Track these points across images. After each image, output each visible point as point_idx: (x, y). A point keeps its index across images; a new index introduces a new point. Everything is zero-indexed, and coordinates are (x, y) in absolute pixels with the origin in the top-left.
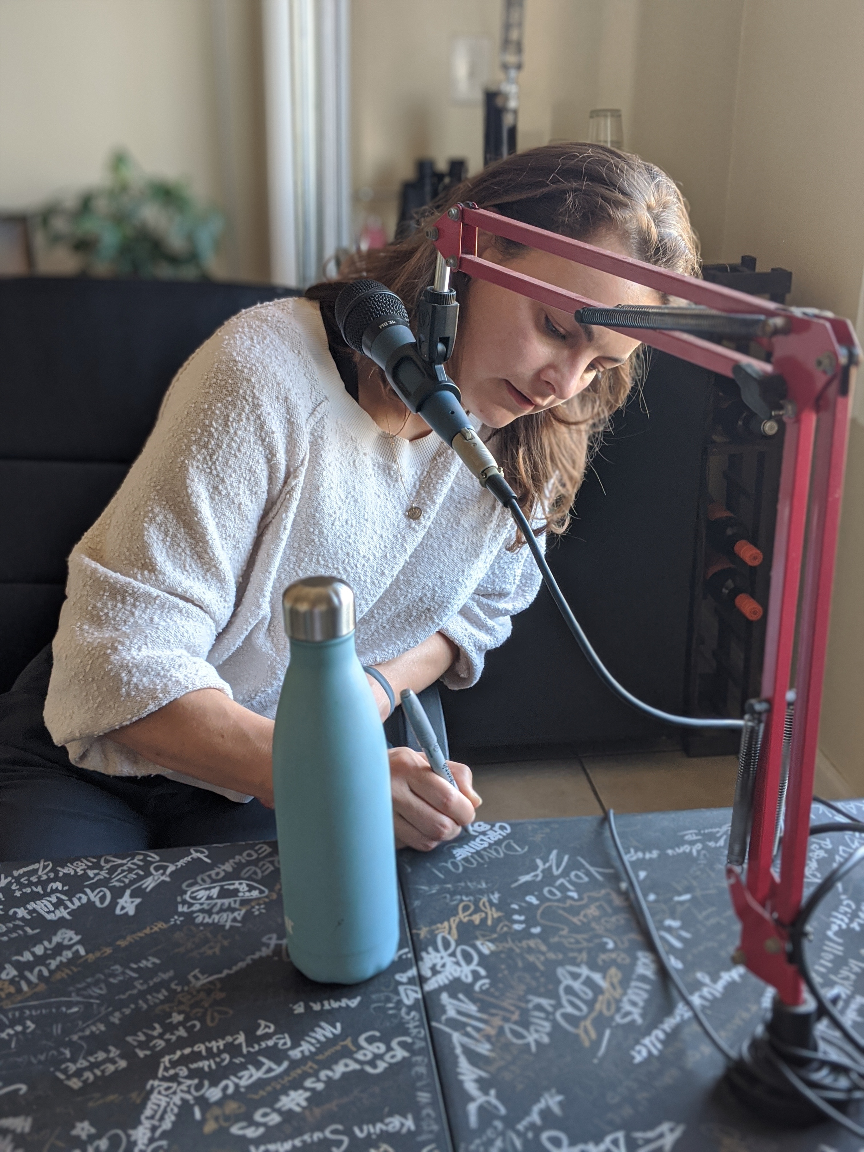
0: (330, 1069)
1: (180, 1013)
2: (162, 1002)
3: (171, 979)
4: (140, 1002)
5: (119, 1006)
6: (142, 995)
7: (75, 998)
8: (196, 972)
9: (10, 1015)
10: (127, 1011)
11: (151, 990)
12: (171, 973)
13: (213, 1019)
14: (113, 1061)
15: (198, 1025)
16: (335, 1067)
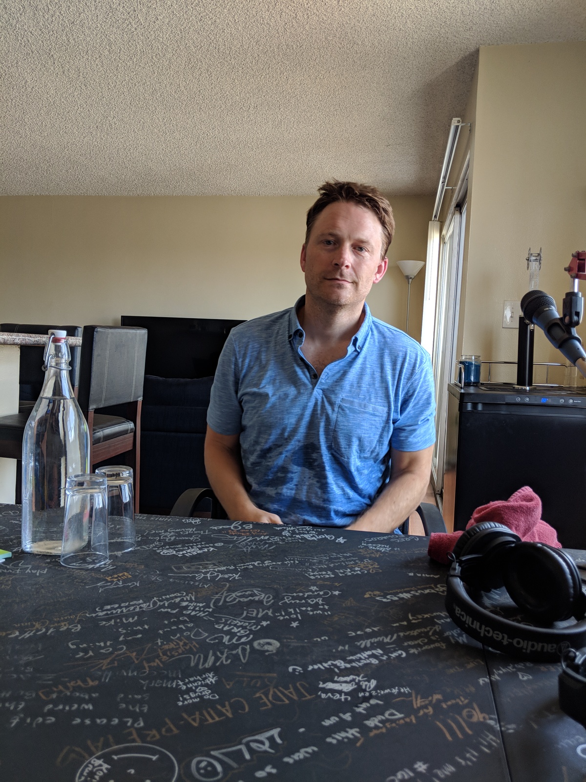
0: (423, 590)
1: (358, 568)
2: (351, 564)
3: (356, 560)
4: (342, 563)
5: (334, 563)
6: (343, 561)
7: (315, 558)
8: (368, 559)
9: (289, 558)
10: (337, 564)
11: (347, 561)
12: (357, 558)
13: (373, 571)
14: (329, 575)
15: (366, 572)
16: (425, 591)
